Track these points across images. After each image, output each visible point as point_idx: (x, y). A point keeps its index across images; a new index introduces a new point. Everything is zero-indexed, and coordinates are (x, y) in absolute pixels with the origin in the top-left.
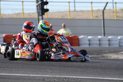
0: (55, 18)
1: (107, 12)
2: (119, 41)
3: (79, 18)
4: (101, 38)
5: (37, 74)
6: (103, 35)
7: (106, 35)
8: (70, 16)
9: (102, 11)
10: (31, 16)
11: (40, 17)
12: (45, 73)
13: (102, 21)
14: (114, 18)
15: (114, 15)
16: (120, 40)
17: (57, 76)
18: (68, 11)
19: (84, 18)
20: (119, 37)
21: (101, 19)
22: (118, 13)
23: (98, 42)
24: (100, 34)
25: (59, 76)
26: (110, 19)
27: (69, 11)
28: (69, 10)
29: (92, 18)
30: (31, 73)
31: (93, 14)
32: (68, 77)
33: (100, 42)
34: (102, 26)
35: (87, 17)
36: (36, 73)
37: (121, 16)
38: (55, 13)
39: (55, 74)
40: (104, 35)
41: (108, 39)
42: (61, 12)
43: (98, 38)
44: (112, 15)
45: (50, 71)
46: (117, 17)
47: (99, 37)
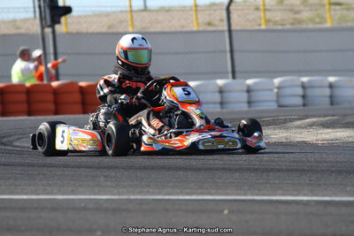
0: (90, 31)
1: (238, 10)
2: (276, 90)
3: (158, 28)
4: (225, 85)
5: (73, 192)
6: (230, 75)
7: (237, 75)
8: (133, 26)
9: (225, 7)
10: (18, 28)
11: (48, 31)
12: (96, 189)
13: (227, 34)
14: (260, 25)
15: (260, 18)
16: (279, 88)
17: (133, 197)
18: (126, 12)
19: (173, 29)
20: (277, 81)
21: (223, 31)
22: (269, 10)
23: (217, 97)
24: (222, 75)
25: (139, 197)
26: (248, 28)
27: (129, 9)
28: (131, 6)
29: (195, 29)
30: (55, 191)
31: (199, 16)
32: (166, 197)
33: (222, 97)
34: (226, 52)
35: (183, 27)
36: (70, 189)
37: (277, 19)
38: (89, 16)
39: (124, 190)
40: (234, 77)
41: (245, 88)
42: (107, 15)
43: (217, 84)
44: (252, 17)
45: (109, 183)
46: (268, 21)
47: (220, 82)
